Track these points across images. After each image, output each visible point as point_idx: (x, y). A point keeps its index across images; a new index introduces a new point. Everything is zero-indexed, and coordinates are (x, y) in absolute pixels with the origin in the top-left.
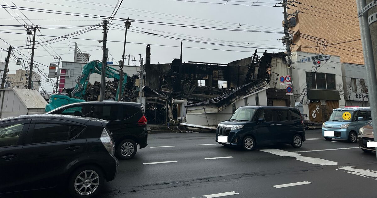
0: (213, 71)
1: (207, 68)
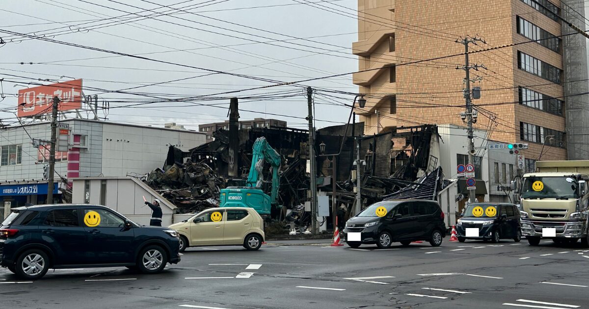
0: (301, 143)
1: (292, 138)
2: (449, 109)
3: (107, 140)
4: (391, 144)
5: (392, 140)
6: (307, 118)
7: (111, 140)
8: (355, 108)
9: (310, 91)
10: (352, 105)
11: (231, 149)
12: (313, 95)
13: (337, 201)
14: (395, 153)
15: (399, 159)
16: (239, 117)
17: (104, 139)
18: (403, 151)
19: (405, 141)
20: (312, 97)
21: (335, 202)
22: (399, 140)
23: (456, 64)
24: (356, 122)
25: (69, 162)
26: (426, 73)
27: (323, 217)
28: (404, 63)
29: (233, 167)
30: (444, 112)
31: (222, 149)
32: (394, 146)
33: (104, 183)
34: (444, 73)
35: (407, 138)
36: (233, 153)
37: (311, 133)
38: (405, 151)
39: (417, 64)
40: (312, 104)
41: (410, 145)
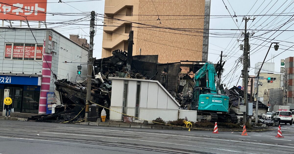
3: (61, 48)
4: (180, 70)
5: (181, 67)
14: (182, 75)
15: (184, 79)
18: (187, 74)
19: (189, 69)
22: (185, 68)
25: (44, 62)
31: (120, 63)
32: (181, 71)
35: (190, 67)
38: (188, 75)
41: (192, 71)
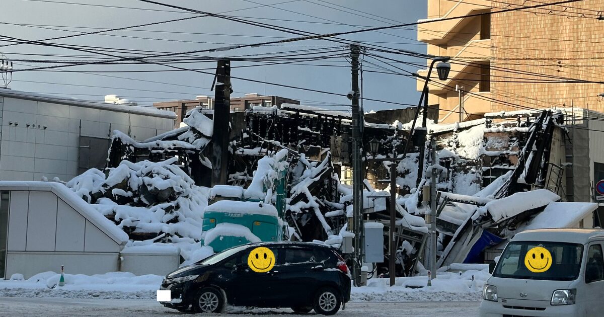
2: (580, 88)
3: (11, 124)
5: (486, 136)
6: (349, 96)
7: (16, 125)
8: (430, 80)
9: (356, 51)
10: (426, 75)
11: (217, 145)
12: (361, 56)
13: (396, 238)
14: (489, 158)
16: (232, 91)
17: (5, 122)
19: (507, 139)
20: (360, 61)
21: (394, 239)
22: (497, 137)
23: (599, 12)
24: (429, 104)
26: (542, 26)
27: (373, 264)
28: (513, 7)
29: (220, 175)
30: (572, 92)
33: (5, 196)
34: (572, 27)
35: (510, 133)
36: (220, 151)
37: (356, 121)
39: (537, 10)
40: (359, 72)
